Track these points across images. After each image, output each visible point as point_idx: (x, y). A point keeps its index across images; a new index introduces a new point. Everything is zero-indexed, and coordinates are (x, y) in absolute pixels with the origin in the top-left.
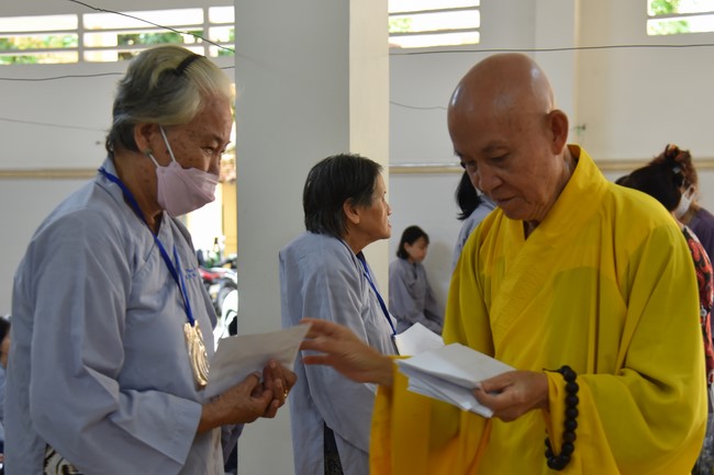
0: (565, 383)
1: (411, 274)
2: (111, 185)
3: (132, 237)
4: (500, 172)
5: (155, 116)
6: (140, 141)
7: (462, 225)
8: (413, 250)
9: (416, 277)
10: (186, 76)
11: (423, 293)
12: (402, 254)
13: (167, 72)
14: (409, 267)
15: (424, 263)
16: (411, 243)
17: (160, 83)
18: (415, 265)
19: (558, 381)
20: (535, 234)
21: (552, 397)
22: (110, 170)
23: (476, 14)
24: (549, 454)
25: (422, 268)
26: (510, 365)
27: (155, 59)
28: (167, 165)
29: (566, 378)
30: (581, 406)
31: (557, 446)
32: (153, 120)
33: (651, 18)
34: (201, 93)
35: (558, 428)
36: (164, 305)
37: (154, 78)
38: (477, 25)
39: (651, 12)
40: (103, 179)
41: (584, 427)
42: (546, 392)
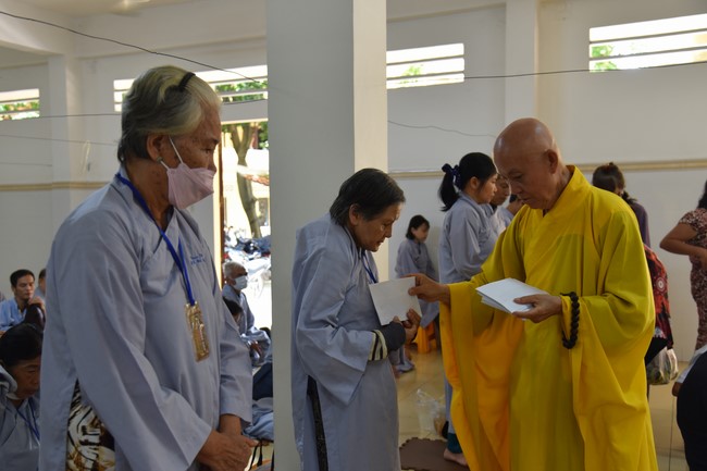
0: (572, 302)
1: (416, 250)
2: (124, 188)
3: (140, 232)
4: (520, 184)
5: (165, 127)
6: (152, 151)
7: (445, 215)
8: (418, 233)
9: (420, 252)
10: (188, 92)
11: (425, 265)
12: (410, 235)
13: (172, 89)
14: (415, 245)
15: (426, 242)
16: (416, 228)
17: (167, 98)
18: (419, 244)
19: (567, 300)
21: (564, 311)
22: (124, 175)
23: (462, 61)
24: (564, 339)
25: (424, 245)
27: (161, 78)
28: (176, 166)
29: (572, 299)
30: (581, 315)
31: (568, 337)
32: (163, 131)
33: (592, 59)
34: (202, 104)
35: (568, 327)
36: (168, 289)
37: (162, 94)
38: (463, 69)
39: (591, 56)
40: (118, 182)
41: (582, 326)
42: (561, 307)
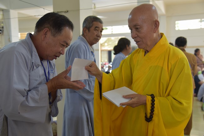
0: (151, 99)
20: (147, 54)
26: (136, 92)
29: (152, 98)
35: (148, 111)
